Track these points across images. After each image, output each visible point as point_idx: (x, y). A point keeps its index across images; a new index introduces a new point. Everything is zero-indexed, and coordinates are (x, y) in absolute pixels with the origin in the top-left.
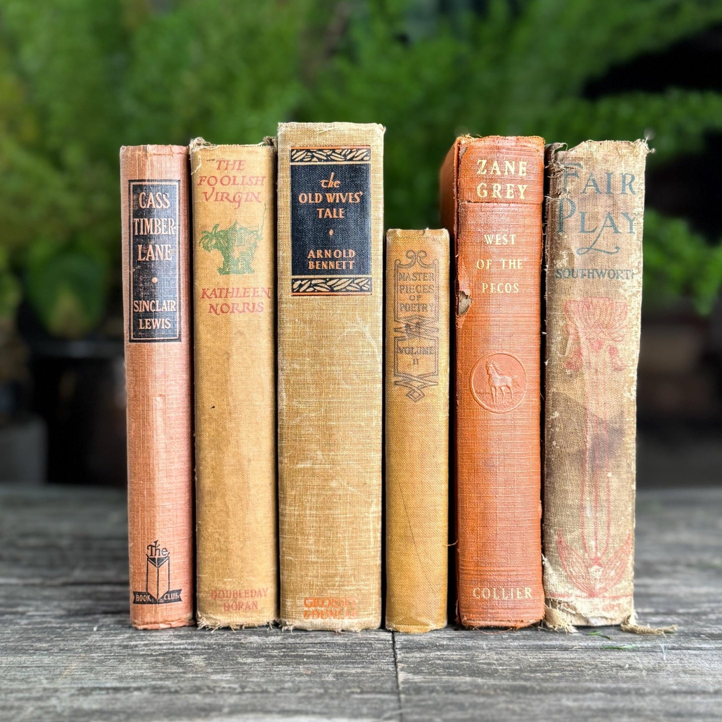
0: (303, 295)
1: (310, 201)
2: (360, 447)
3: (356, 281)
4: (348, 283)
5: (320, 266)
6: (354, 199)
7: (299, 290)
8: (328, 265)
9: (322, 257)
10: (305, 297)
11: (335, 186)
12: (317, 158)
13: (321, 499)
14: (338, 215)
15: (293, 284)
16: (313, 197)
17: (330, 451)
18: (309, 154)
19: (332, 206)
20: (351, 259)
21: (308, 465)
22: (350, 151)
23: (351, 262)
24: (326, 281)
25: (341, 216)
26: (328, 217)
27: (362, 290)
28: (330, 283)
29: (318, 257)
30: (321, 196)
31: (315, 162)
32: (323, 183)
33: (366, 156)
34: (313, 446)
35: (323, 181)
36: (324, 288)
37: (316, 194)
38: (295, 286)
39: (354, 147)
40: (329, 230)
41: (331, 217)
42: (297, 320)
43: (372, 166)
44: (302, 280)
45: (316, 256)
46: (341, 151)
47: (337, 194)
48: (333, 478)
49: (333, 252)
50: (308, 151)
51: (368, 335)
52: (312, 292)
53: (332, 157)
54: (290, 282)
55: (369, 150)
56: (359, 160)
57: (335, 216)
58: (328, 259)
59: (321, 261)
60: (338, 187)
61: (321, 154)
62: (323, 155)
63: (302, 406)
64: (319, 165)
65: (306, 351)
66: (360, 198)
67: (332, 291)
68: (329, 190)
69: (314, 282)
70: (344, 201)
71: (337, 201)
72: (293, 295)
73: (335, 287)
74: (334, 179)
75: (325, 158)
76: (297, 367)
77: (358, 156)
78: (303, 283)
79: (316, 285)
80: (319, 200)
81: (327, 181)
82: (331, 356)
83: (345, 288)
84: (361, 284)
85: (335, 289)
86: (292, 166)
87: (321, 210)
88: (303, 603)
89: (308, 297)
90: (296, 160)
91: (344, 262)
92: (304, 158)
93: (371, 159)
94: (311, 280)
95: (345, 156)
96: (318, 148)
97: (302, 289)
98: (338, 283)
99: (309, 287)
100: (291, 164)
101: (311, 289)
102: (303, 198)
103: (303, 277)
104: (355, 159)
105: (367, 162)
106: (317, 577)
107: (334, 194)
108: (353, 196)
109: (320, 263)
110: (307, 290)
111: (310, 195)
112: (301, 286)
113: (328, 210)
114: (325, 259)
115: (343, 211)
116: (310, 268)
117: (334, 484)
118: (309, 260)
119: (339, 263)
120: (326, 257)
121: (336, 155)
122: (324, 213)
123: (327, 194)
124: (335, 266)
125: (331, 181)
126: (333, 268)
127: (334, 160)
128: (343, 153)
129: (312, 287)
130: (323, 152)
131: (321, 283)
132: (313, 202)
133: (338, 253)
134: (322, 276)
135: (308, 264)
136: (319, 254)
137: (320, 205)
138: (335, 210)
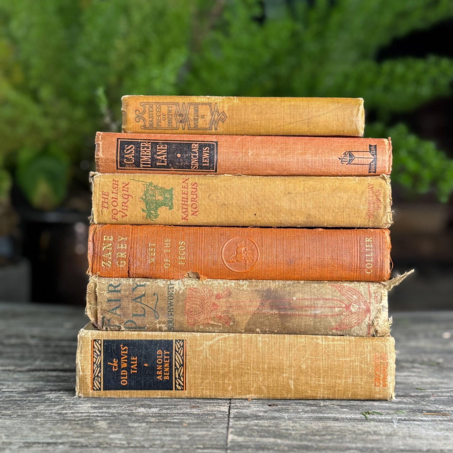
0: (186, 383)
1: (126, 378)
2: (281, 349)
3: (177, 350)
4: (178, 355)
5: (167, 372)
6: (125, 350)
7: (182, 386)
8: (167, 367)
9: (161, 371)
10: (187, 382)
11: (117, 362)
12: (99, 373)
13: (313, 375)
14: (135, 361)
15: (178, 390)
16: (123, 376)
17: (283, 369)
18: (96, 379)
19: (129, 364)
20: (163, 352)
21: (292, 382)
22: (94, 353)
23: (165, 353)
24: (177, 369)
25: (136, 359)
26: (136, 367)
27: (183, 346)
28: (178, 366)
29: (161, 374)
30: (123, 371)
31: (102, 374)
32: (115, 370)
33: (98, 342)
34: (280, 378)
35: (113, 369)
37: (122, 374)
38: (180, 388)
39: (92, 349)
40: (145, 367)
41: (136, 365)
42: (201, 387)
43: (105, 339)
44: (176, 384)
45: (161, 375)
46: (94, 358)
47: (122, 361)
48: (300, 367)
49: (158, 364)
50: (94, 379)
51: (211, 342)
52: (183, 378)
53: (98, 364)
54: (177, 391)
55: (95, 340)
56: (101, 347)
57: (136, 362)
58: (163, 367)
59: (164, 371)
60: (117, 360)
61: (97, 371)
62: (97, 369)
63: (255, 385)
64: (103, 372)
65: (221, 382)
66: (125, 346)
67: (183, 365)
68: (119, 366)
69: (177, 377)
70: (126, 357)
71: (126, 361)
72: (186, 390)
73: (180, 363)
74: (113, 363)
75: (99, 368)
76: (230, 388)
77: (98, 347)
78: (178, 383)
79: (179, 375)
80: (125, 372)
81: (114, 367)
82: (224, 366)
83: (181, 357)
84: (179, 347)
85: (182, 363)
86: (104, 389)
87: (132, 371)
88: (378, 388)
89: (187, 380)
90: (100, 387)
91: (165, 357)
92: (99, 382)
93: (100, 339)
94: (176, 378)
95: (98, 356)
96: (92, 373)
97: (182, 384)
99: (181, 380)
100: (102, 390)
101: (182, 378)
102: (125, 382)
103: (174, 383)
104: (100, 350)
105: (102, 341)
106: (361, 378)
107: (122, 362)
108: (123, 351)
109: (166, 372)
110: (183, 380)
111: (122, 378)
112: (179, 385)
113: (132, 367)
114: (163, 369)
115: (132, 358)
117: (304, 366)
118: (163, 379)
119: (166, 360)
120: (161, 369)
121: (97, 361)
122: (133, 369)
123: (122, 367)
124: (167, 363)
125: (114, 365)
126: (168, 364)
127: (100, 363)
128: (96, 357)
129: (180, 377)
130: (95, 369)
131: (178, 372)
132: (127, 376)
133: (159, 361)
134: (174, 371)
135: (166, 379)
136: (160, 373)
137: (129, 371)
138: (132, 362)
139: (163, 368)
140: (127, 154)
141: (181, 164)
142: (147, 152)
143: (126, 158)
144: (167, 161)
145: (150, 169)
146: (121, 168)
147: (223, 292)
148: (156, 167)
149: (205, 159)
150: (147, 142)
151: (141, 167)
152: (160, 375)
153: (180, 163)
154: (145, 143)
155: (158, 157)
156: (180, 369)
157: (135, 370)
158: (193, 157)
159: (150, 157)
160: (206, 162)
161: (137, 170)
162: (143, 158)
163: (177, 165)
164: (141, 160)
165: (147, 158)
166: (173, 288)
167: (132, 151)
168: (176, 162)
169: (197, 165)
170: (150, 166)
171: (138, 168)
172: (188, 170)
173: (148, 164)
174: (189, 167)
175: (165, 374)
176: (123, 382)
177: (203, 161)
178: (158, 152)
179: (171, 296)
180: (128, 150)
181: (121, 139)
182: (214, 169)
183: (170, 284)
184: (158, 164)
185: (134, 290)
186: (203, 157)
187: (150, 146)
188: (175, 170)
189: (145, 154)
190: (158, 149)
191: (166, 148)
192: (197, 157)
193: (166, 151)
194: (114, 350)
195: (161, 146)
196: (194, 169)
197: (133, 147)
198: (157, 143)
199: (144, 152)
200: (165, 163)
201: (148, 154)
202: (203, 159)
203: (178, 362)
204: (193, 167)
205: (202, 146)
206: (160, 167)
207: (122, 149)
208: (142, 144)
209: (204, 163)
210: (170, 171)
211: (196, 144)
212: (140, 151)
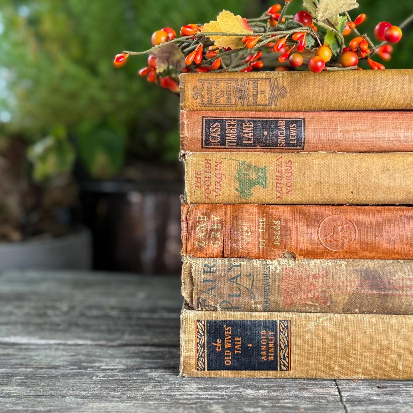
1: (230, 358)
3: (282, 330)
4: (283, 335)
5: (272, 353)
6: (229, 330)
7: (287, 366)
8: (271, 348)
9: (266, 352)
10: (292, 363)
11: (221, 342)
12: (202, 353)
14: (239, 341)
15: (283, 370)
16: (227, 356)
18: (200, 359)
19: (233, 344)
20: (267, 333)
21: (400, 363)
22: (198, 333)
23: (269, 333)
24: (281, 349)
25: (240, 339)
26: (240, 347)
27: (288, 327)
28: (283, 347)
29: (266, 354)
30: (227, 351)
31: (205, 355)
32: (219, 350)
33: (201, 322)
34: (389, 359)
35: (217, 349)
36: (286, 350)
37: (226, 354)
39: (196, 330)
40: (249, 347)
41: (240, 345)
43: (208, 319)
44: (280, 364)
46: (198, 339)
47: (226, 341)
49: (263, 345)
50: (198, 360)
51: (316, 323)
52: (288, 359)
53: (202, 344)
54: (282, 372)
55: (198, 321)
56: (204, 327)
57: (240, 343)
59: (268, 352)
60: (221, 340)
61: (200, 351)
62: (201, 350)
63: (362, 366)
64: (207, 352)
65: (326, 363)
66: (228, 327)
67: (288, 346)
68: (223, 346)
69: (282, 357)
70: (230, 337)
71: (230, 341)
72: (291, 370)
73: (285, 344)
74: (217, 343)
75: (203, 348)
76: (336, 369)
77: (201, 327)
78: (282, 364)
79: (284, 356)
80: (229, 353)
81: (217, 347)
82: (330, 347)
83: (286, 337)
84: (284, 327)
85: (287, 344)
86: (208, 369)
87: (236, 352)
89: (292, 361)
90: (204, 367)
91: (269, 338)
92: (203, 362)
93: (203, 319)
94: (280, 359)
95: (201, 336)
96: (196, 353)
97: (287, 364)
98: (283, 342)
99: (285, 360)
100: (206, 370)
101: (287, 359)
102: (229, 362)
103: (278, 363)
104: (204, 330)
105: (206, 321)
107: (226, 343)
108: (226, 331)
109: (270, 353)
110: (287, 361)
111: (226, 358)
112: (284, 365)
113: (236, 347)
115: (236, 338)
116: (273, 359)
118: (268, 360)
119: (270, 341)
120: (266, 349)
121: (201, 342)
122: (237, 350)
123: (226, 347)
124: (272, 343)
125: (217, 345)
126: (273, 345)
127: (204, 343)
128: (200, 337)
129: (285, 358)
130: (199, 350)
131: (283, 352)
132: (230, 356)
133: (264, 342)
134: (278, 352)
135: (270, 360)
136: (264, 353)
137: (233, 352)
138: (236, 343)
139: (268, 349)
140: (212, 133)
141: (268, 142)
142: (233, 130)
143: (212, 136)
144: (253, 139)
145: (236, 147)
146: (206, 147)
147: (321, 272)
148: (242, 145)
149: (293, 136)
150: (232, 120)
151: (227, 145)
152: (264, 355)
153: (266, 140)
154: (230, 121)
155: (245, 135)
156: (285, 350)
157: (238, 350)
158: (280, 134)
159: (236, 135)
160: (294, 140)
161: (222, 148)
162: (229, 136)
163: (264, 143)
164: (227, 138)
165: (233, 137)
166: (269, 268)
167: (218, 130)
168: (263, 140)
169: (284, 142)
170: (235, 144)
171: (223, 147)
172: (275, 148)
173: (234, 142)
174: (275, 144)
175: (269, 355)
176: (227, 362)
177: (291, 138)
178: (244, 129)
179: (267, 276)
180: (213, 128)
181: (206, 117)
182: (301, 147)
183: (266, 264)
184: (244, 142)
185: (229, 270)
186: (290, 135)
187: (236, 123)
188: (261, 147)
189: (231, 132)
190: (244, 127)
191: (252, 126)
192: (284, 134)
193: (252, 128)
194: (217, 331)
195: (247, 124)
196: (281, 147)
197: (218, 125)
198: (243, 121)
199: (230, 130)
200: (251, 141)
201: (233, 132)
202: (290, 137)
203: (282, 342)
204: (280, 145)
205: (288, 123)
206: (246, 145)
207: (208, 127)
208: (227, 122)
209: (292, 140)
210: (255, 149)
211: (283, 121)
212: (226, 130)
